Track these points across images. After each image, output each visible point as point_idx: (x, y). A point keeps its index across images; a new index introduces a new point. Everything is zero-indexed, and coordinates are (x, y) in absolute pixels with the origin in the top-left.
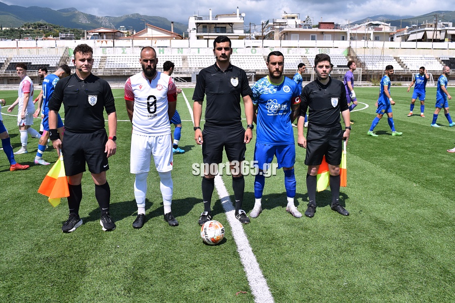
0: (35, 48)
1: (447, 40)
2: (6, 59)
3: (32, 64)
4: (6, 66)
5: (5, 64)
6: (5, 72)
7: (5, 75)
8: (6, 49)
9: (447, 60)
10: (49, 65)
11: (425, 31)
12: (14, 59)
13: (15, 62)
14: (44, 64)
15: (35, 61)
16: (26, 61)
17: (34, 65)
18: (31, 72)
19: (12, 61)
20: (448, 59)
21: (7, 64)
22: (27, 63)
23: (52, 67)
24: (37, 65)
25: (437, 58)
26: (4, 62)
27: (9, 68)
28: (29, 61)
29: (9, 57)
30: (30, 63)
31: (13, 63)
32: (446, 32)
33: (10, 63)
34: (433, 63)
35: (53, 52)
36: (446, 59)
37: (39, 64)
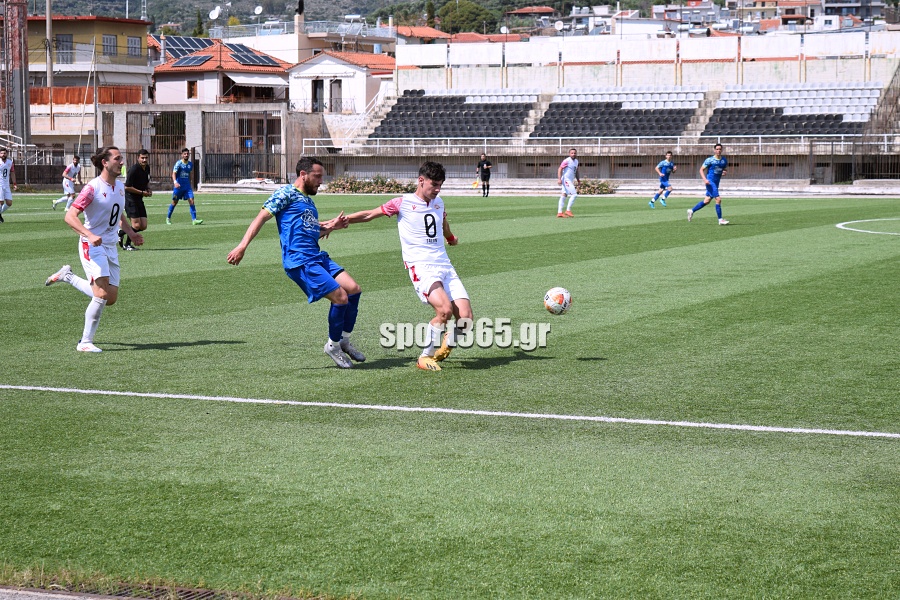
0: (796, 59)
2: (701, 97)
3: (787, 112)
4: (704, 121)
5: (699, 112)
6: (701, 140)
7: (701, 148)
8: (703, 65)
10: (840, 117)
12: (726, 96)
13: (731, 105)
14: (826, 112)
15: (794, 103)
16: (767, 105)
17: (792, 118)
18: (783, 139)
19: (721, 105)
21: (704, 112)
22: (768, 111)
23: (851, 125)
24: (801, 118)
26: (695, 106)
27: (712, 128)
28: (775, 105)
29: (712, 90)
30: (780, 110)
31: (724, 111)
33: (715, 111)
35: (855, 73)
37: (808, 112)
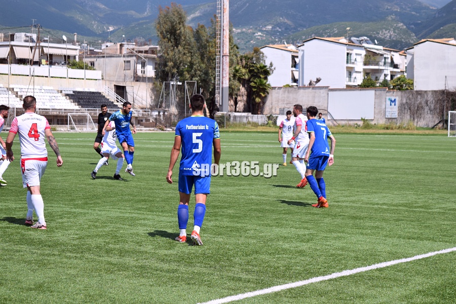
1: (44, 61)
9: (72, 95)
11: (12, 46)
20: (72, 93)
25: (58, 91)
32: (43, 51)
34: (59, 98)
36: (69, 93)
